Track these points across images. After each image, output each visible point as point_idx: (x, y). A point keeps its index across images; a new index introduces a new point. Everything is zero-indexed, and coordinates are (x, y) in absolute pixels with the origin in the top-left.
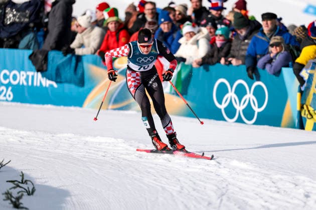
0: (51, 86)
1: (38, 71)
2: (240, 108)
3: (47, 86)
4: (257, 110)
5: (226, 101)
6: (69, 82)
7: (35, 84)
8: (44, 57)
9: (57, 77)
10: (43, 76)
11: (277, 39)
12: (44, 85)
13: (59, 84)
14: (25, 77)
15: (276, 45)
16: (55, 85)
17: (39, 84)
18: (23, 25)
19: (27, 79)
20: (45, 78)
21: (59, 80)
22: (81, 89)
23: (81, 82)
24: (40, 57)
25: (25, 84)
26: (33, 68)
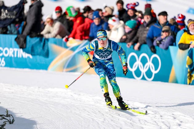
0: (28, 57)
1: (21, 48)
2: (143, 71)
3: (26, 57)
4: (154, 72)
5: (135, 66)
6: (40, 55)
7: (18, 56)
8: (24, 39)
9: (32, 52)
10: (24, 51)
11: (167, 28)
12: (24, 56)
13: (34, 56)
14: (12, 52)
15: (166, 31)
16: (31, 56)
17: (21, 56)
18: (12, 20)
19: (14, 53)
20: (25, 53)
21: (33, 53)
22: (47, 59)
23: (47, 55)
24: (22, 39)
25: (13, 56)
26: (18, 46)
